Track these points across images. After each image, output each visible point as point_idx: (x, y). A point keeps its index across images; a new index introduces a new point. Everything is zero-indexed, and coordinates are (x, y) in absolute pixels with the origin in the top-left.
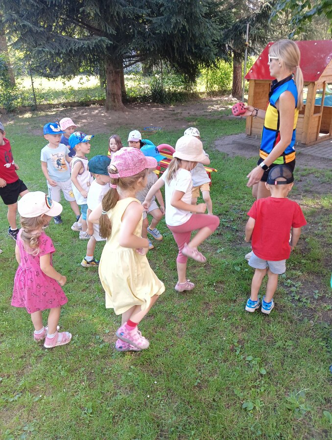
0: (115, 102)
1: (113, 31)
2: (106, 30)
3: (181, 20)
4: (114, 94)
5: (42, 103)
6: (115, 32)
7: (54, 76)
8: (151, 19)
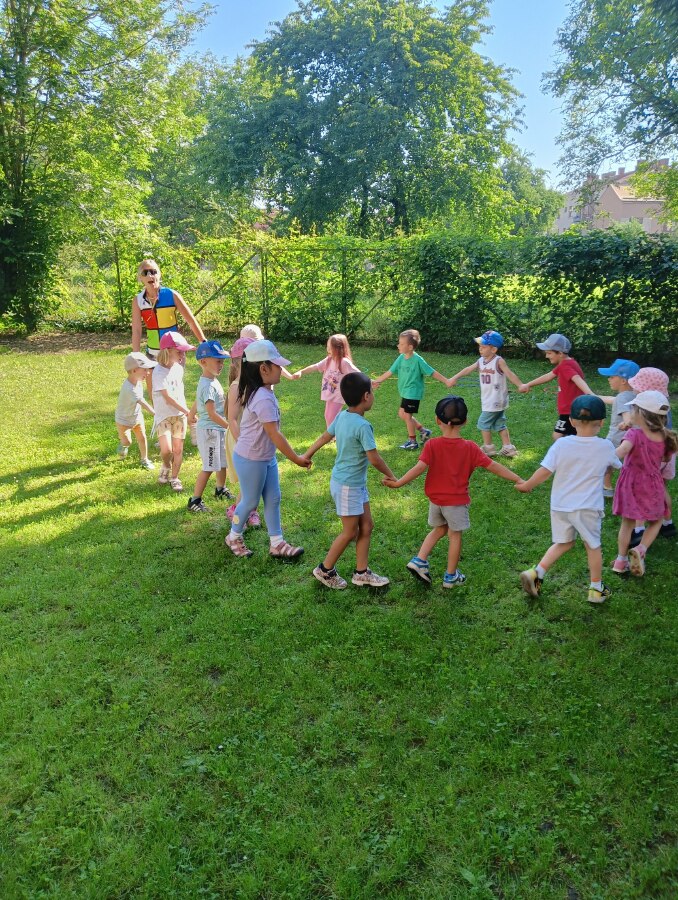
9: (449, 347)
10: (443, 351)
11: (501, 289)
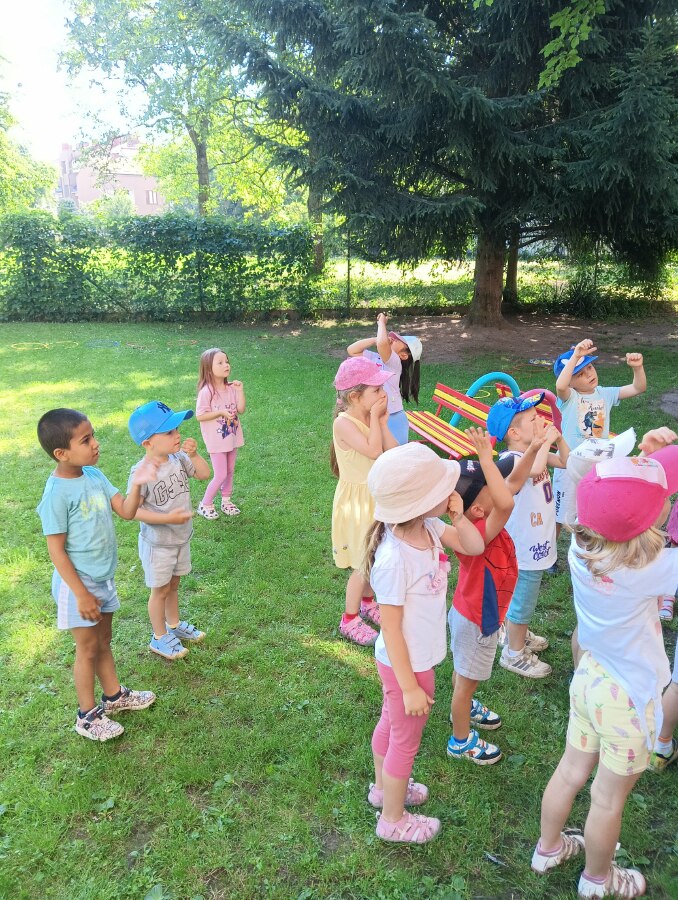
0: (486, 309)
1: (492, 185)
2: (480, 186)
3: (620, 168)
4: (486, 297)
5: (359, 306)
6: (494, 189)
7: (385, 261)
8: (565, 165)
9: (58, 317)
10: (55, 320)
11: (96, 262)
